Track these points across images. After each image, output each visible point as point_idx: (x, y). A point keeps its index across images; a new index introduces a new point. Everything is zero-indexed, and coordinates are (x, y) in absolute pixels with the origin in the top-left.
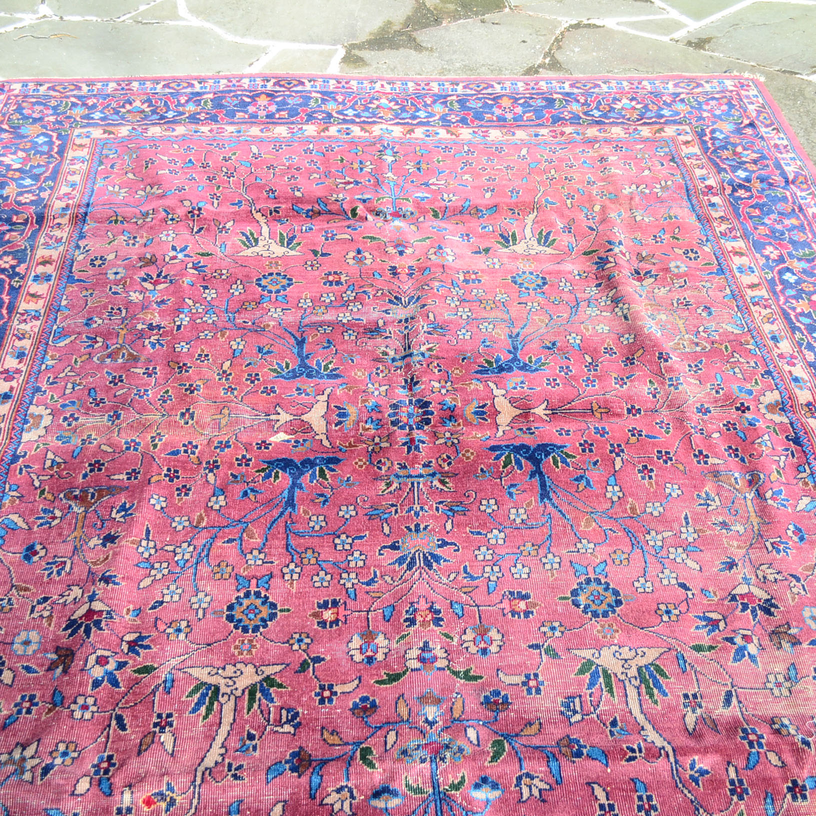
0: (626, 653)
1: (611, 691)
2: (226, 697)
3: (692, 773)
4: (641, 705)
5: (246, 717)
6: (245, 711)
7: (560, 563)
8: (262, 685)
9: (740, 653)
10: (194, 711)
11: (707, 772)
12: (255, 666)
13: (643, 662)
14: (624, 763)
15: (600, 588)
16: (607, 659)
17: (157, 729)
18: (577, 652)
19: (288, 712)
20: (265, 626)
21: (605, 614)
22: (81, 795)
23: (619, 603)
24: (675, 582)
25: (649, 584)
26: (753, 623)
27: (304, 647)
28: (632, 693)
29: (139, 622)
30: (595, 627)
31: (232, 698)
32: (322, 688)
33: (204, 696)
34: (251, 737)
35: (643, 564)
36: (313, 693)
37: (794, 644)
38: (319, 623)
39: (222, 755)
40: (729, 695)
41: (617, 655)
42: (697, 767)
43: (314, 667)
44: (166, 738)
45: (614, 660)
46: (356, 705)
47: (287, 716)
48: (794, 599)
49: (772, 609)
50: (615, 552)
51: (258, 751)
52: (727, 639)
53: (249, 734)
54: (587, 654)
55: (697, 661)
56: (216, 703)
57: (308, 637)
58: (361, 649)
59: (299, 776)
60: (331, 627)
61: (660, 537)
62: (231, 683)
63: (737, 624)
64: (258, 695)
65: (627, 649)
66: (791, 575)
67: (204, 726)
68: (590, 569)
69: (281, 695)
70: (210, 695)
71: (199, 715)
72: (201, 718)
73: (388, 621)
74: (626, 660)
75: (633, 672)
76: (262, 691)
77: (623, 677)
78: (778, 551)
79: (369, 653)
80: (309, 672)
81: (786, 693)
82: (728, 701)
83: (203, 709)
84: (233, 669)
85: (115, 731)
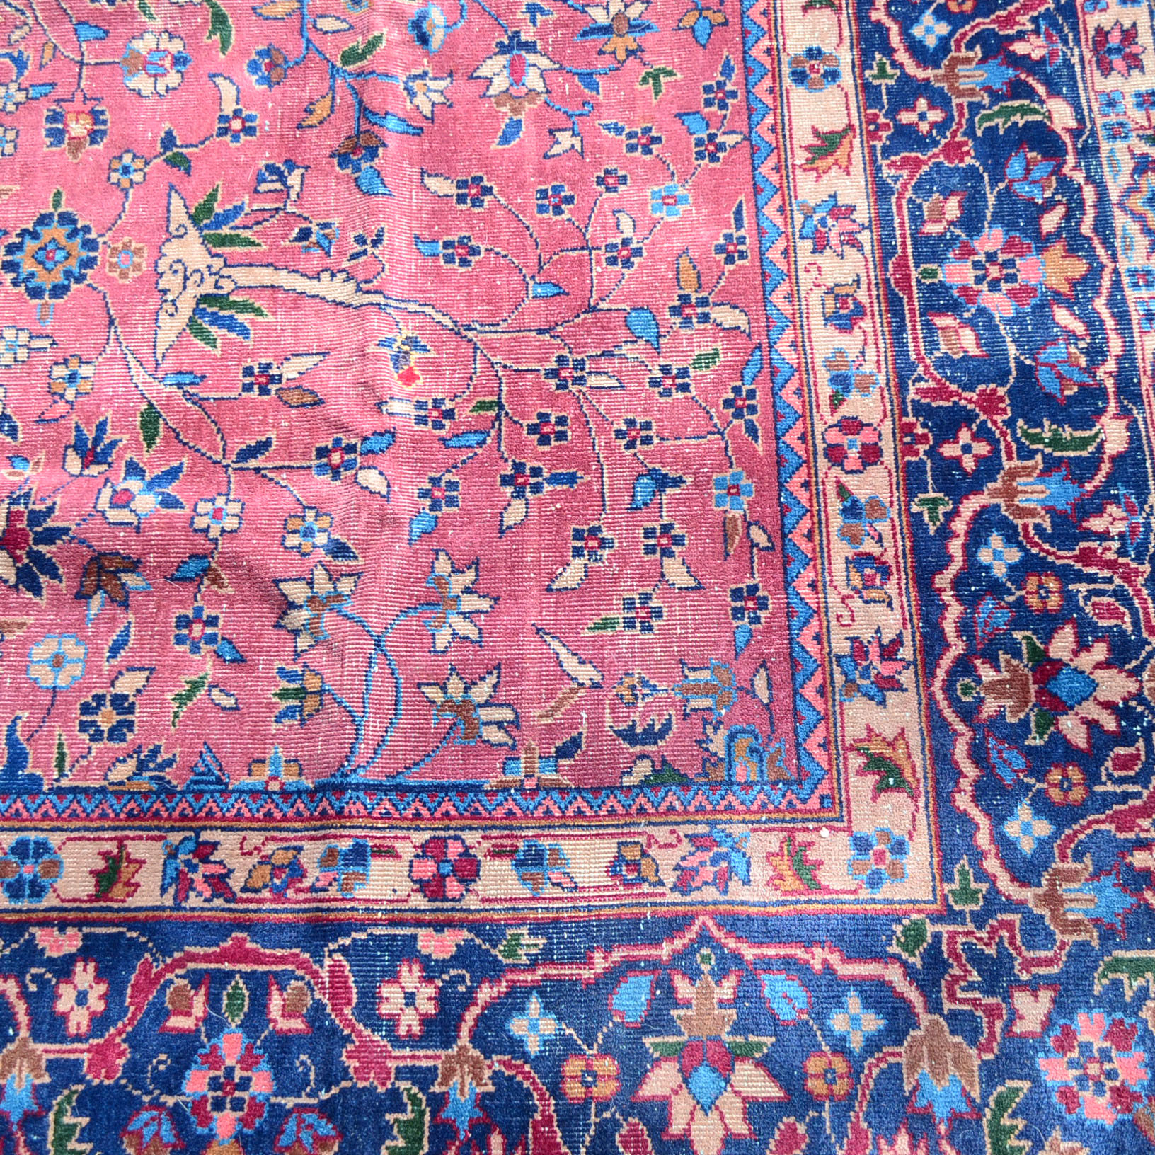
2: (222, 282)
5: (264, 247)
6: (254, 249)
8: (207, 227)
10: (244, 332)
12: (168, 240)
17: (273, 388)
19: (264, 181)
20: (86, 230)
27: (139, 164)
31: (225, 272)
32: (223, 132)
33: (216, 319)
34: (305, 234)
36: (233, 145)
43: (181, 147)
44: (290, 371)
46: (263, 80)
47: (272, 181)
53: (298, 239)
56: (232, 298)
58: (155, 76)
59: (385, 145)
62: (197, 277)
64: (225, 231)
67: (274, 313)
69: (230, 195)
70: (215, 309)
71: (253, 323)
72: (260, 319)
73: (106, 32)
76: (218, 225)
79: (167, 62)
80: (191, 154)
83: (242, 318)
84: (168, 276)
85: (269, 459)
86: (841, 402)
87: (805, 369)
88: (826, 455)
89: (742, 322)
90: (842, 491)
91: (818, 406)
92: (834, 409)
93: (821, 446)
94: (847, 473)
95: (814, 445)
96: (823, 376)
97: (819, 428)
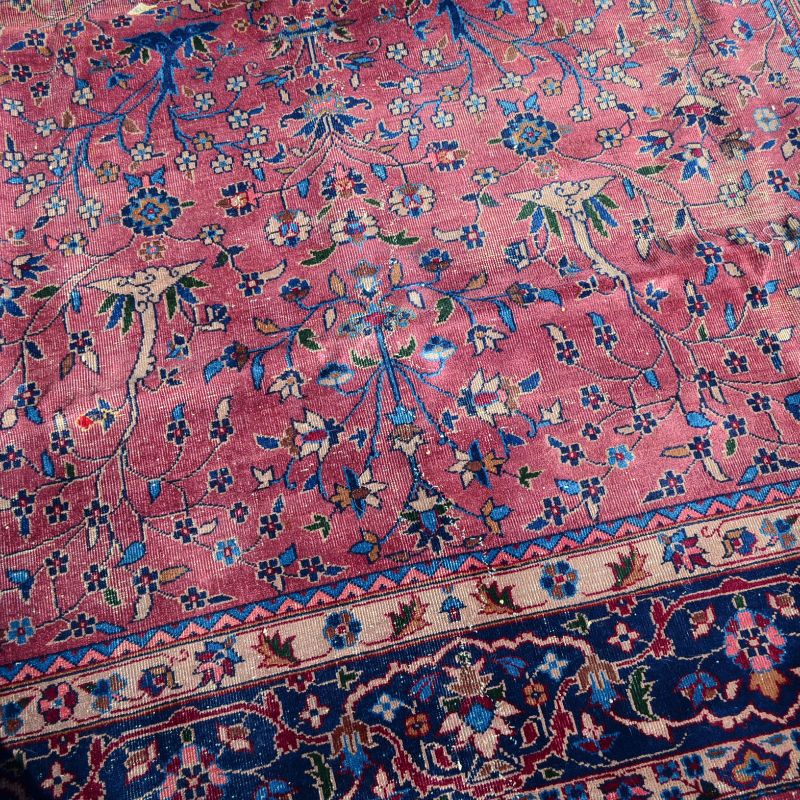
0: (568, 188)
1: (556, 230)
2: (143, 306)
3: (650, 297)
4: (590, 240)
5: (169, 321)
6: (167, 316)
7: (485, 104)
8: (179, 287)
9: (690, 168)
10: (111, 325)
11: (665, 294)
12: (168, 269)
13: (587, 195)
14: (578, 299)
15: (533, 124)
16: (549, 198)
17: (76, 350)
18: (516, 196)
19: (214, 309)
20: (170, 224)
21: (542, 151)
22: (10, 428)
23: (555, 136)
24: (614, 104)
25: (586, 111)
26: (701, 135)
27: (217, 239)
28: (579, 229)
29: (26, 244)
30: (532, 167)
31: (150, 305)
32: (246, 278)
33: (118, 308)
34: (180, 341)
35: (578, 89)
36: (237, 286)
37: (746, 151)
38: (228, 212)
39: (152, 364)
40: (681, 214)
41: (559, 192)
42: (654, 290)
43: (232, 258)
44: (88, 357)
45: (557, 198)
46: (285, 290)
47: (214, 313)
48: (743, 102)
49: (722, 117)
50: (545, 82)
51: (190, 353)
52: (675, 157)
53: (176, 338)
54: (527, 196)
55: (645, 184)
56: (133, 313)
57: (219, 228)
58: (280, 231)
59: (239, 370)
60: (243, 213)
61: (593, 57)
62: (145, 290)
63: (686, 139)
64: (178, 297)
65: (569, 184)
66: (741, 77)
67: (126, 338)
68: (520, 105)
69: (202, 294)
70: (125, 306)
71: (118, 328)
72: (121, 331)
73: (305, 197)
74: (569, 196)
75: (578, 207)
76: (181, 292)
77: (568, 214)
78: (725, 53)
79: (291, 234)
80: (228, 265)
81: (740, 202)
82: (680, 221)
83: (121, 322)
84: (144, 275)
85: (29, 359)
86: (89, 691)
87: (111, 662)
88: (50, 687)
89: (141, 615)
90: (25, 702)
91: (84, 676)
92: (83, 687)
93: (56, 682)
94: (39, 703)
95: (57, 678)
96: (106, 675)
97: (69, 679)
